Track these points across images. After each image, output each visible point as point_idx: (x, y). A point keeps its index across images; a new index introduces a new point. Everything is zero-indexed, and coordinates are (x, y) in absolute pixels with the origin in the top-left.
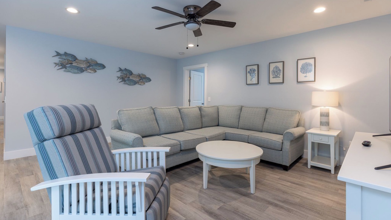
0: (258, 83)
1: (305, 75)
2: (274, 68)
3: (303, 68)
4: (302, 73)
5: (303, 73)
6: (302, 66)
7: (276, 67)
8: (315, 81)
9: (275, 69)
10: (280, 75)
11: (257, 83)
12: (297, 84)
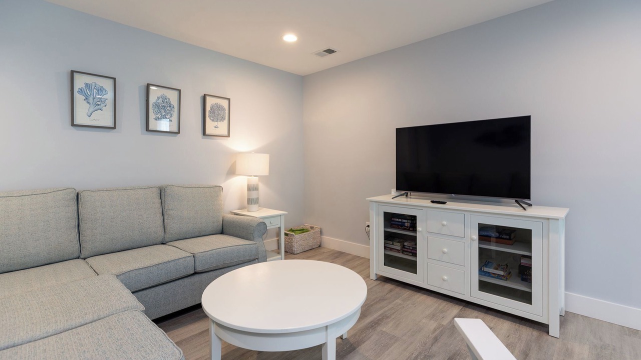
0: (114, 128)
1: (215, 124)
2: (158, 98)
3: (212, 111)
4: (211, 119)
5: (213, 121)
6: (211, 108)
7: (164, 98)
8: (229, 136)
9: (160, 101)
10: (171, 117)
11: (111, 124)
12: (202, 138)
